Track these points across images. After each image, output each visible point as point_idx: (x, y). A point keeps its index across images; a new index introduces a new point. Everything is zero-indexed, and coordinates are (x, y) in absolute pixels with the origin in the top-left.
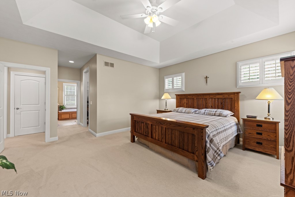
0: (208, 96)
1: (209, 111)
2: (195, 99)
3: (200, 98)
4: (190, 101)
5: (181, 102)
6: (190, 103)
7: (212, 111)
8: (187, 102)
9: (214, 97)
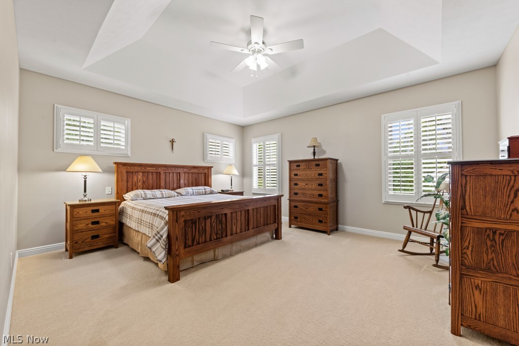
0: (182, 169)
1: (197, 189)
2: (162, 173)
3: (169, 171)
4: (150, 176)
5: (130, 180)
6: (151, 181)
7: (200, 189)
8: (145, 179)
9: (189, 172)
